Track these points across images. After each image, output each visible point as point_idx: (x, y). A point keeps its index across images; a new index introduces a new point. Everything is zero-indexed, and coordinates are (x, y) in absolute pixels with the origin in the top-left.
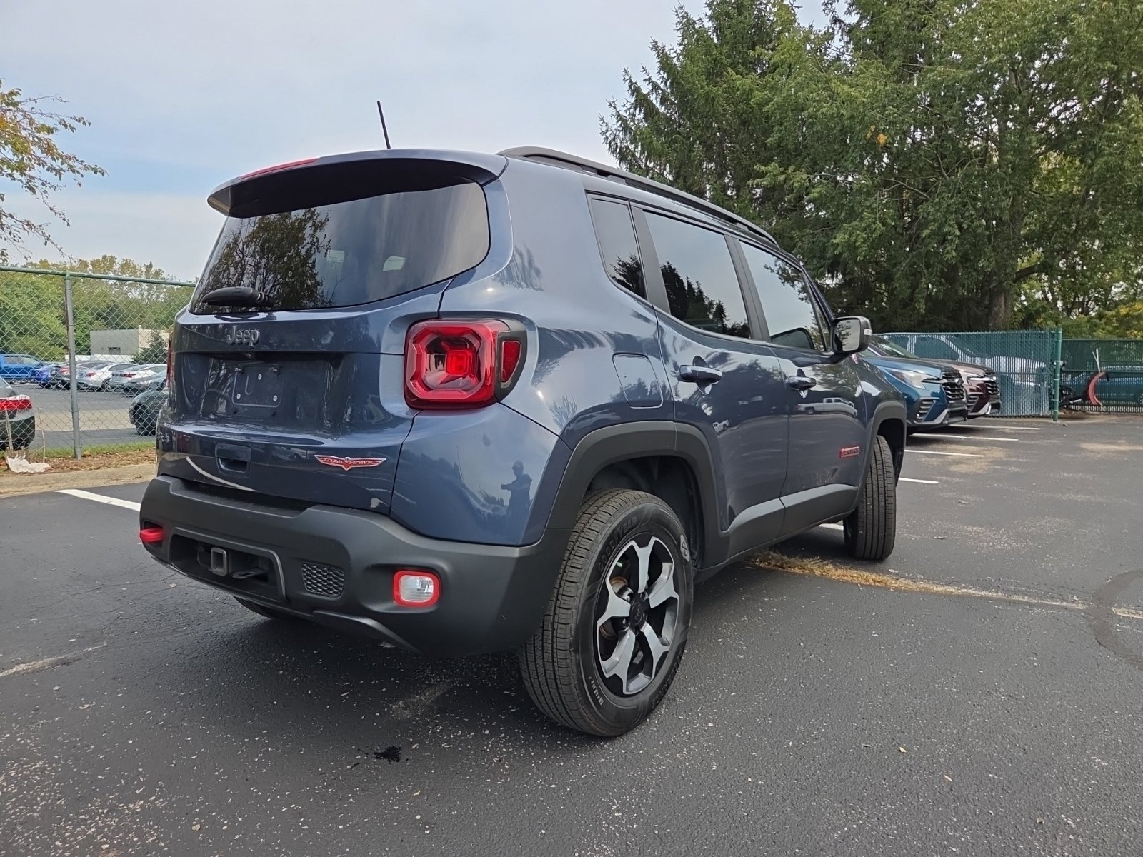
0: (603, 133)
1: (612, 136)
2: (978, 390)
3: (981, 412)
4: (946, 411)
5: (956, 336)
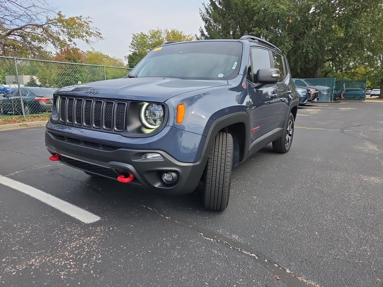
0: (200, 14)
1: (203, 15)
2: (314, 95)
3: (314, 101)
4: (307, 100)
5: (307, 80)
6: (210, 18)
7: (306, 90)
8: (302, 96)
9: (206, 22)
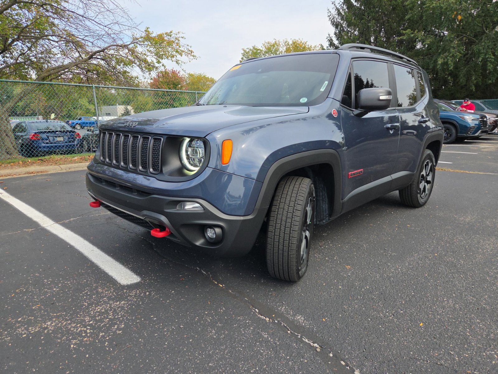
0: (329, 16)
1: (333, 17)
2: (493, 123)
3: (493, 132)
4: (480, 131)
5: (485, 101)
6: (342, 22)
7: (478, 117)
8: (473, 125)
9: (337, 27)
